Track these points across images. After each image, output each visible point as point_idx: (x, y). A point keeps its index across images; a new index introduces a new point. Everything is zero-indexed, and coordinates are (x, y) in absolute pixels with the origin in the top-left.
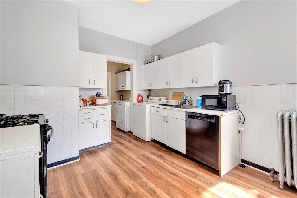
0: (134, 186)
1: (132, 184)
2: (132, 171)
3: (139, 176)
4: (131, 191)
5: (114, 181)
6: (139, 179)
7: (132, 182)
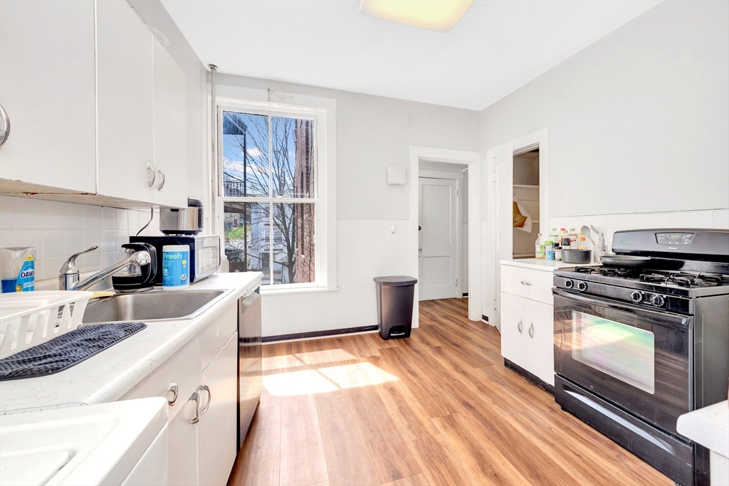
0: (436, 428)
1: (440, 433)
2: (435, 473)
3: (418, 448)
4: (442, 421)
5: (481, 452)
6: (421, 439)
7: (438, 438)
